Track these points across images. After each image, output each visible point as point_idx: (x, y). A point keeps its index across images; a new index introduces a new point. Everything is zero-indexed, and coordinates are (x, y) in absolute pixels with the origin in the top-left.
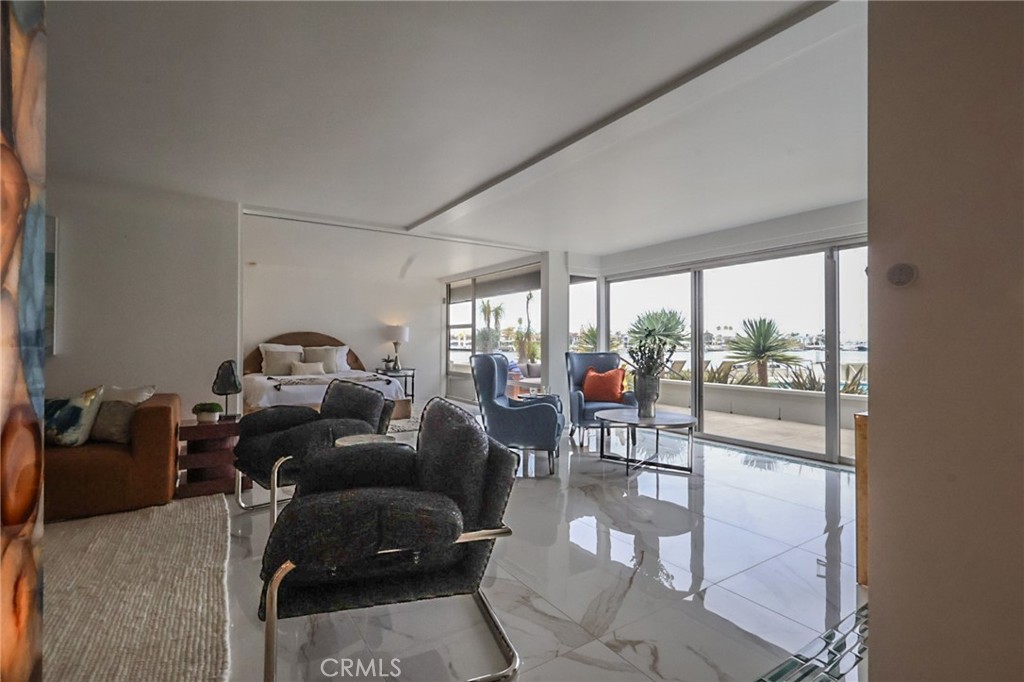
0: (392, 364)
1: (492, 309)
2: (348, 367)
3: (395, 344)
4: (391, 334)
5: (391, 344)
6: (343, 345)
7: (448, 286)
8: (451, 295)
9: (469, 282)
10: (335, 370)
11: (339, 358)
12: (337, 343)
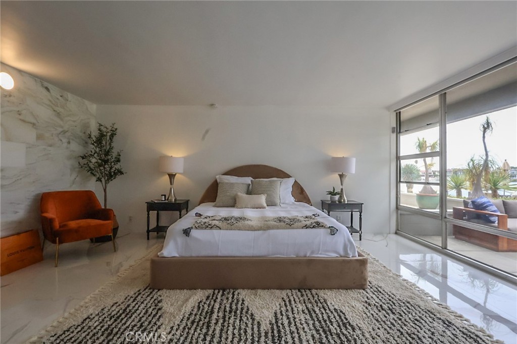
0: (337, 197)
1: (428, 145)
2: (292, 199)
3: (341, 176)
4: (337, 166)
5: (336, 176)
6: (289, 176)
7: (398, 115)
8: (400, 127)
9: (434, 102)
10: (278, 201)
11: (284, 189)
12: (282, 175)
